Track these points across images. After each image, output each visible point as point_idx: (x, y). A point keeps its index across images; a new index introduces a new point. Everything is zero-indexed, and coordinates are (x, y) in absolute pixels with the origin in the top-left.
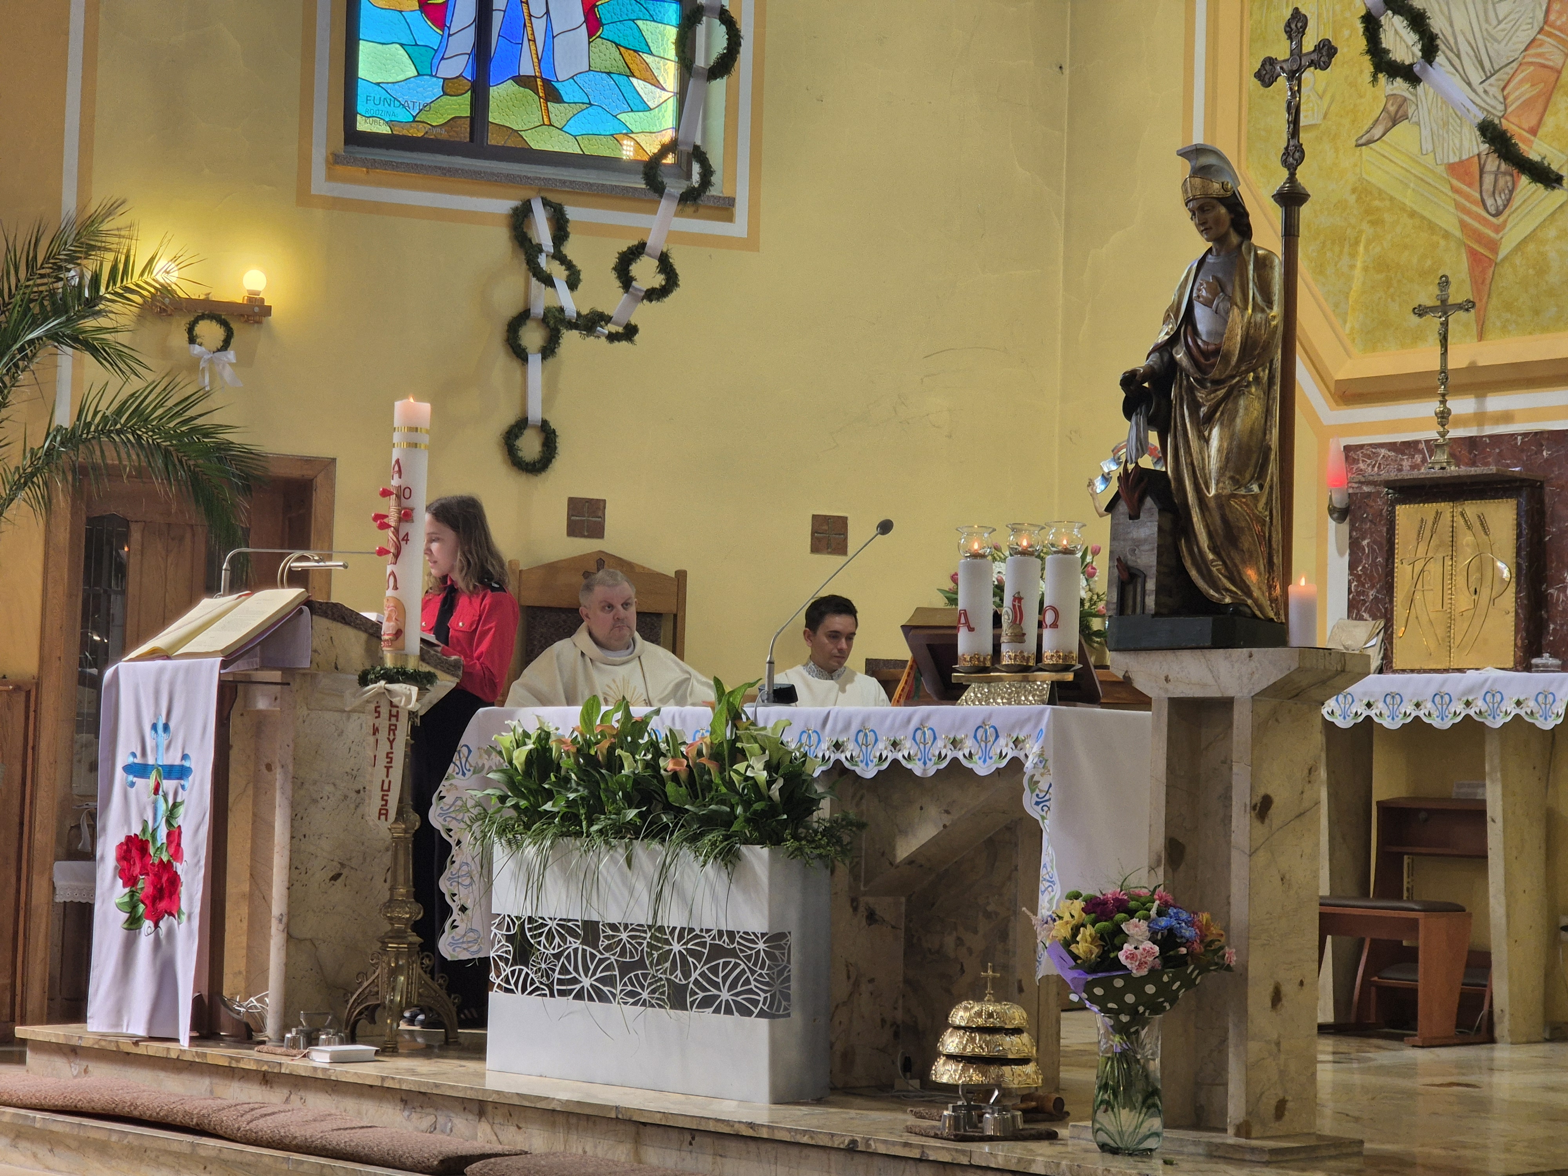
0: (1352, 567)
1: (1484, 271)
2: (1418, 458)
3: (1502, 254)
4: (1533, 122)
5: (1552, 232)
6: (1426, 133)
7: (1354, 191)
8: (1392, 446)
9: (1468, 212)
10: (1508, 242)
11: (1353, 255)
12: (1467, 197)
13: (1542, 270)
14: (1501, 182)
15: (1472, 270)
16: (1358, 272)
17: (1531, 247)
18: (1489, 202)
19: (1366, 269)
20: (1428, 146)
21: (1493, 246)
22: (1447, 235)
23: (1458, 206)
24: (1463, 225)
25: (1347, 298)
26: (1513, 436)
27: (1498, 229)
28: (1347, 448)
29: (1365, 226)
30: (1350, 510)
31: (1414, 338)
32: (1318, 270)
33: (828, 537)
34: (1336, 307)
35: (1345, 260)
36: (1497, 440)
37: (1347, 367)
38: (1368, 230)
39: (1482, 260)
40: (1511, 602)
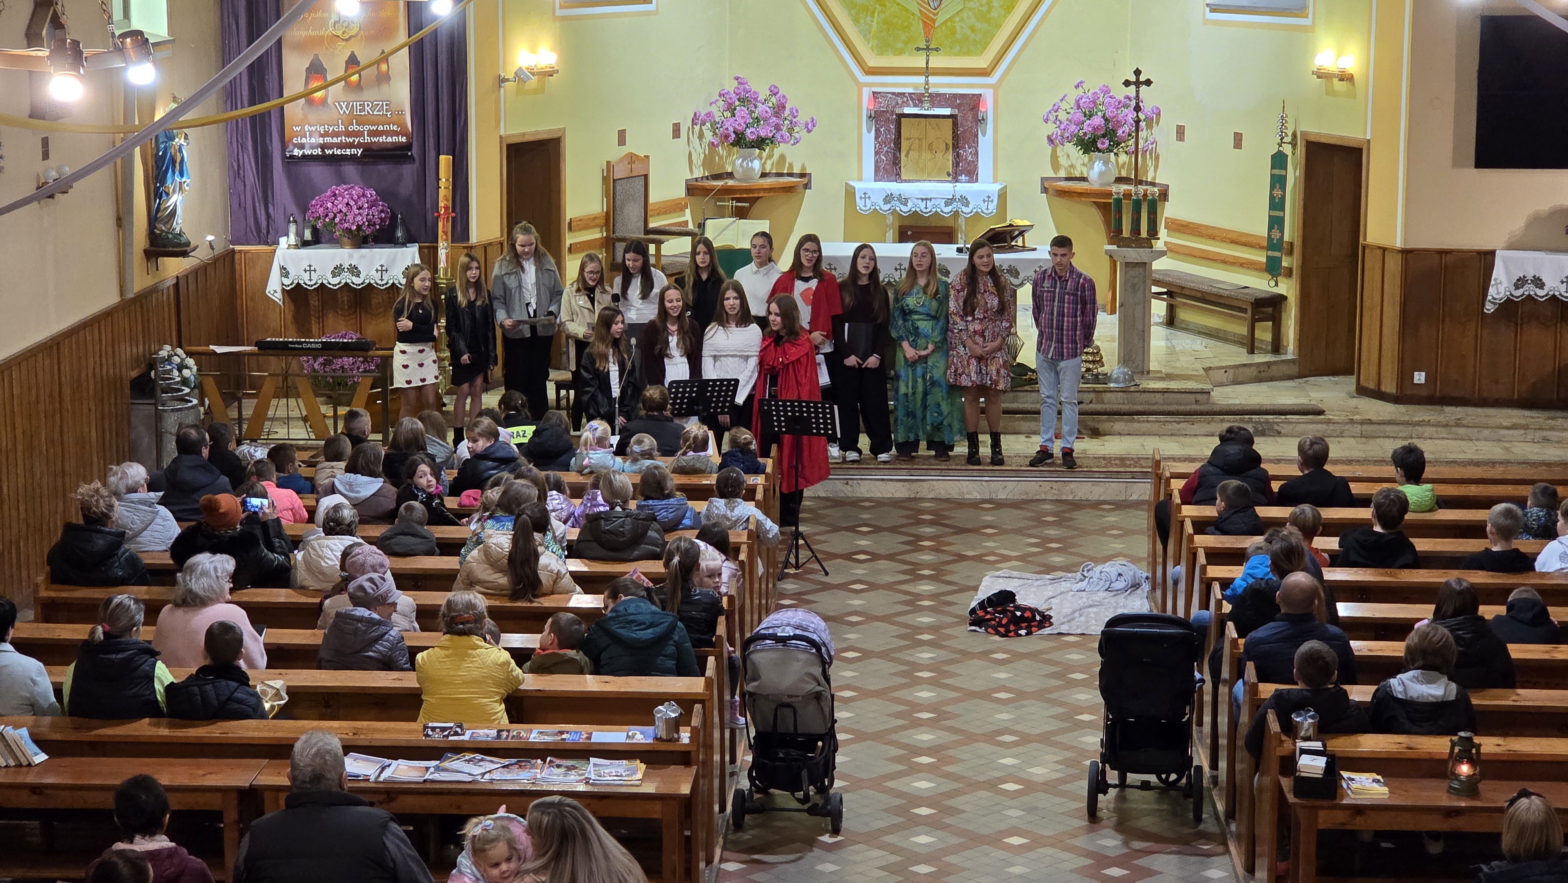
0: (876, 138)
1: (929, 30)
2: (905, 99)
3: (937, 25)
5: (957, 19)
8: (893, 94)
9: (923, 6)
10: (940, 19)
11: (873, 16)
12: (922, 1)
13: (954, 32)
15: (924, 28)
16: (874, 24)
17: (949, 23)
19: (878, 23)
21: (934, 21)
22: (913, 14)
23: (918, 3)
24: (920, 11)
25: (870, 33)
26: (945, 94)
27: (935, 15)
28: (874, 93)
29: (877, 6)
30: (876, 117)
31: (901, 52)
32: (856, 21)
33: (676, 131)
34: (865, 36)
35: (869, 18)
36: (938, 95)
37: (873, 61)
38: (879, 8)
39: (928, 25)
40: (950, 156)
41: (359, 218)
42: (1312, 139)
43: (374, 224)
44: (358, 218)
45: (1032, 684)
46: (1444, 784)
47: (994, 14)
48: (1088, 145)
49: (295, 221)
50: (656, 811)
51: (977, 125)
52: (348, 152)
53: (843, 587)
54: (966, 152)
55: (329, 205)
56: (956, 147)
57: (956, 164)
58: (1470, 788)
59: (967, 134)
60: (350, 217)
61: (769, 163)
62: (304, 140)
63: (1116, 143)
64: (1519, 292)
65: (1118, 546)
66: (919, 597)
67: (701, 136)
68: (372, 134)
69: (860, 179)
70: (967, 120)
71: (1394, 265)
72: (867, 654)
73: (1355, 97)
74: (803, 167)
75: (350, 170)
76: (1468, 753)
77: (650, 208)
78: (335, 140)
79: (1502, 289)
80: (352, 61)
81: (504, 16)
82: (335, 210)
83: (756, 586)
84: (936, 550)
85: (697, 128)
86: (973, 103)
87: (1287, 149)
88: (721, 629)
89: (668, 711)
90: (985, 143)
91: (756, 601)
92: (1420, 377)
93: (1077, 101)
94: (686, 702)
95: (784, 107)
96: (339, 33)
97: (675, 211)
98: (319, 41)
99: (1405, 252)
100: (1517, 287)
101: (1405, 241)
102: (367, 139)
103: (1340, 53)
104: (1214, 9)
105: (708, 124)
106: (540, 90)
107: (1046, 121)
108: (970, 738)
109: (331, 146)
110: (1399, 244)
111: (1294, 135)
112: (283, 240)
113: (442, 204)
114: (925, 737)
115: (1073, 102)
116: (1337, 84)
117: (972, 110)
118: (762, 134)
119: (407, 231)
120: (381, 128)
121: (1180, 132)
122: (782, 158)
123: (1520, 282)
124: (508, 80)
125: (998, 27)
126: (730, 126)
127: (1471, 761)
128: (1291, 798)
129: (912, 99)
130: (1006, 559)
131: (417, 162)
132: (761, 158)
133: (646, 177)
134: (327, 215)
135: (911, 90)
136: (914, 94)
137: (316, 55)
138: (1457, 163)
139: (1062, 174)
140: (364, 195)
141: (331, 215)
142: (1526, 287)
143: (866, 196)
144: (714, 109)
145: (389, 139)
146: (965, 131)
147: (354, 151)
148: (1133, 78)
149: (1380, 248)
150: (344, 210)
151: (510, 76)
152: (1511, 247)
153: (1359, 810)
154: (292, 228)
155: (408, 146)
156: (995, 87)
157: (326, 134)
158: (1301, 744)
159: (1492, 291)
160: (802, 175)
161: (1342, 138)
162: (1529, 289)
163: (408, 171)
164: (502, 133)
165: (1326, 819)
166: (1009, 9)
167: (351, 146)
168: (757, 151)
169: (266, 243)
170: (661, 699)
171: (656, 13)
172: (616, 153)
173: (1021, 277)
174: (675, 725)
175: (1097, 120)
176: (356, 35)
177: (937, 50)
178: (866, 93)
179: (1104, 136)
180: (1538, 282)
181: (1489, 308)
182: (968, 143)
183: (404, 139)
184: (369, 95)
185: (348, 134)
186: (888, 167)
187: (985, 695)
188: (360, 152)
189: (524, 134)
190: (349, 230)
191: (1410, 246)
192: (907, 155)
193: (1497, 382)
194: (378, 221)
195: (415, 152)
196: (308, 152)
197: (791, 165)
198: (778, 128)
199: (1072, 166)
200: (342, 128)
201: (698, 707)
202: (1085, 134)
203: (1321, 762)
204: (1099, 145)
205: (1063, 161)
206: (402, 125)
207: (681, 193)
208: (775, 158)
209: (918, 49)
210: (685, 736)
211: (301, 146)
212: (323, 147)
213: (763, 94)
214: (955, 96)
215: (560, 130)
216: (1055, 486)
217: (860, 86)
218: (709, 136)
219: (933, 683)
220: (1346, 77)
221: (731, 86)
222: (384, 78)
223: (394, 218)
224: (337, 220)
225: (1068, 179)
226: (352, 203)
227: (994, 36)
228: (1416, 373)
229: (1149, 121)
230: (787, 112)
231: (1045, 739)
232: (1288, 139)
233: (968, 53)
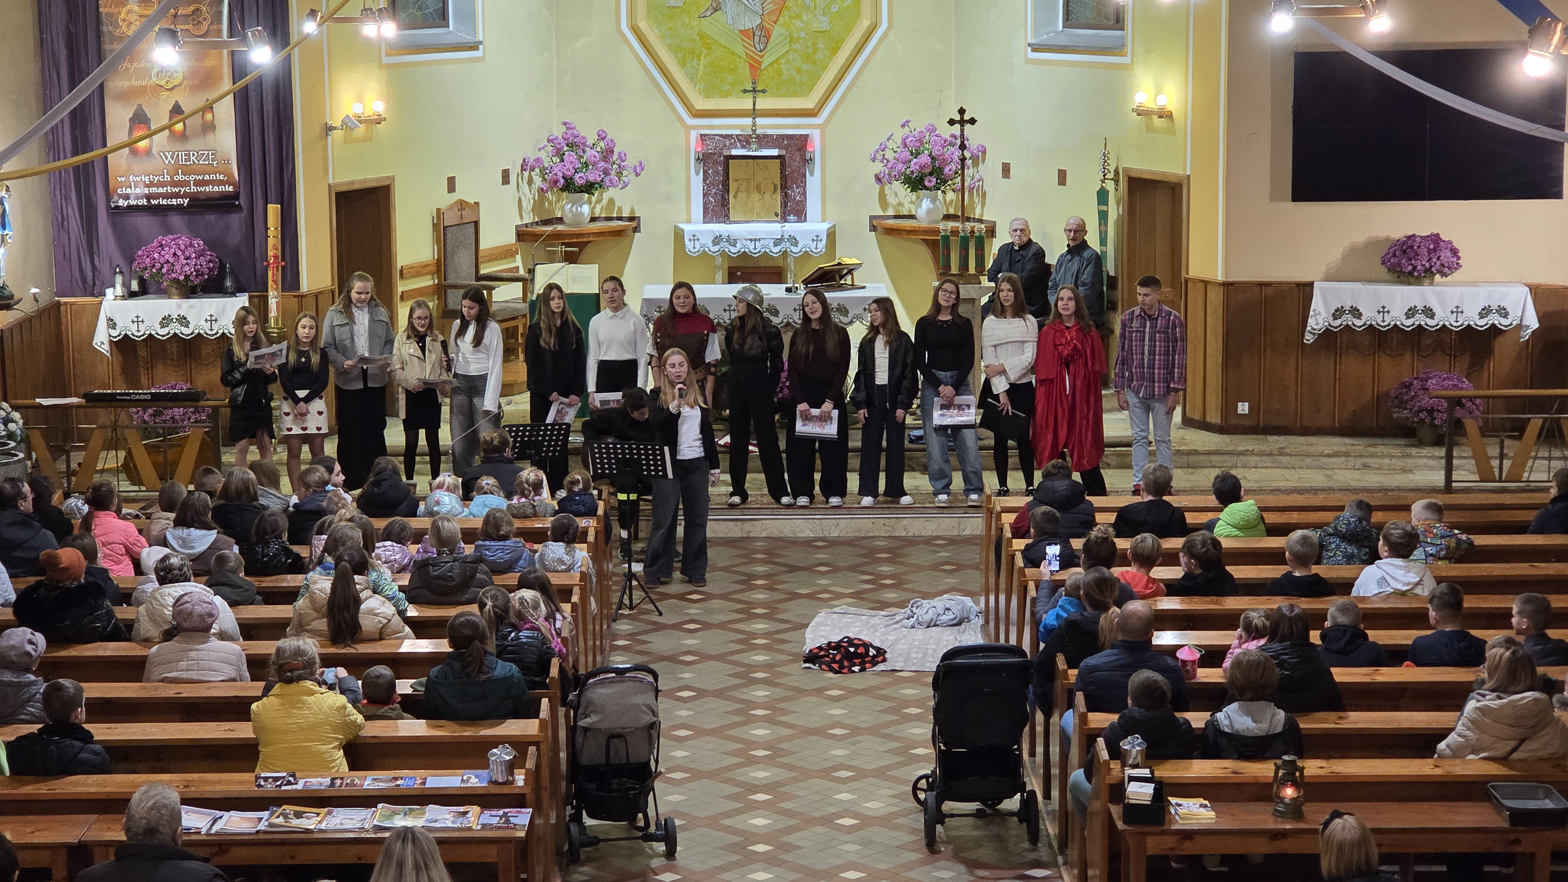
0: (704, 180)
1: (756, 72)
2: (733, 141)
3: (763, 67)
4: (775, 19)
5: (784, 61)
6: (729, 17)
7: (698, 35)
8: (721, 136)
9: (749, 49)
10: (767, 61)
11: (699, 60)
12: (748, 43)
13: (780, 74)
14: (762, 40)
15: (750, 71)
16: (701, 67)
17: (775, 65)
18: (757, 46)
19: (705, 66)
20: (730, 22)
21: (760, 63)
22: (740, 57)
23: (744, 46)
24: (746, 53)
25: (697, 76)
26: (773, 135)
27: (761, 57)
28: (701, 135)
29: (703, 49)
30: (704, 159)
31: (727, 95)
32: (683, 64)
33: (506, 177)
34: (692, 79)
35: (695, 61)
36: (766, 136)
37: (701, 104)
38: (705, 51)
39: (755, 68)
40: (778, 197)
41: (187, 268)
42: (1133, 175)
43: (203, 274)
44: (185, 268)
45: (866, 720)
46: (1269, 808)
47: (820, 56)
48: (916, 183)
49: (121, 272)
50: (491, 855)
51: (804, 165)
52: (174, 202)
53: (677, 627)
54: (794, 193)
55: (156, 255)
56: (784, 187)
57: (784, 205)
58: (1295, 811)
59: (795, 174)
60: (178, 267)
61: (598, 207)
62: (129, 191)
63: (942, 180)
64: (1338, 322)
65: (951, 581)
66: (753, 635)
67: (530, 182)
68: (198, 183)
69: (689, 221)
70: (795, 161)
71: (1216, 298)
72: (701, 693)
73: (1174, 133)
74: (632, 211)
75: (176, 220)
76: (1292, 776)
77: (481, 254)
78: (161, 190)
79: (1321, 320)
80: (177, 110)
81: (329, 64)
82: (162, 260)
83: (590, 627)
84: (769, 588)
85: (526, 174)
86: (800, 143)
87: (1110, 186)
88: (554, 672)
89: (502, 754)
90: (813, 182)
91: (591, 643)
92: (1243, 408)
93: (904, 140)
94: (520, 745)
95: (612, 152)
96: (163, 83)
97: (506, 257)
98: (143, 90)
99: (1227, 285)
100: (1335, 317)
101: (1226, 274)
102: (194, 189)
103: (1158, 92)
104: (1036, 48)
105: (537, 170)
106: (367, 139)
107: (874, 160)
108: (806, 774)
109: (156, 196)
110: (1220, 277)
111: (1117, 172)
112: (109, 292)
113: (271, 253)
114: (761, 774)
115: (899, 142)
116: (1157, 122)
117: (799, 150)
118: (591, 179)
119: (236, 280)
120: (207, 177)
121: (1006, 170)
122: (611, 202)
123: (1338, 313)
124: (335, 128)
125: (824, 68)
126: (559, 171)
127: (1296, 784)
128: (1120, 825)
129: (740, 141)
130: (839, 596)
131: (245, 211)
132: (590, 203)
133: (476, 224)
134: (154, 266)
135: (738, 132)
136: (741, 135)
137: (140, 106)
138: (1274, 197)
139: (891, 212)
140: (191, 245)
141: (158, 265)
142: (1344, 317)
143: (694, 238)
144: (542, 155)
145: (216, 189)
146: (792, 172)
147: (180, 201)
148: (957, 117)
149: (1202, 281)
150: (171, 260)
151: (338, 124)
152: (1328, 278)
153: (1187, 835)
154: (119, 279)
155: (235, 196)
156: (822, 127)
157: (151, 185)
158: (1129, 772)
159: (1311, 322)
160: (631, 219)
161: (1164, 174)
162: (1348, 320)
163: (236, 221)
164: (331, 181)
165: (1155, 845)
166: (835, 50)
167: (177, 196)
168: (586, 195)
169: (93, 295)
170: (496, 742)
171: (482, 59)
172: (446, 200)
173: (850, 315)
174: (511, 767)
175: (924, 159)
176: (180, 84)
177: (764, 91)
178: (694, 135)
179: (931, 174)
180: (1356, 313)
181: (1309, 338)
182: (796, 183)
183: (231, 189)
184: (194, 144)
185: (174, 184)
186: (716, 208)
187: (820, 732)
188: (186, 201)
189: (352, 183)
190: (176, 280)
191: (1231, 279)
192: (735, 197)
193: (1318, 411)
194: (206, 271)
195: (243, 201)
196: (133, 202)
197: (620, 209)
198: (606, 172)
199: (900, 204)
200: (167, 178)
201: (532, 749)
202: (912, 172)
203: (1148, 789)
204: (926, 183)
205: (891, 199)
206: (229, 175)
207: (512, 239)
208: (605, 202)
209: (745, 91)
210: (520, 778)
211: (127, 197)
212: (149, 197)
213: (591, 139)
214: (783, 137)
215: (388, 178)
216: (887, 522)
217: (688, 128)
218: (538, 181)
219: (768, 721)
220: (1165, 115)
221: (559, 132)
222: (209, 128)
223: (222, 267)
224: (164, 270)
225: (896, 217)
226: (179, 253)
227: (820, 77)
228: (1240, 404)
229: (975, 159)
230: (615, 157)
231: (881, 773)
232: (1110, 176)
233: (795, 95)
